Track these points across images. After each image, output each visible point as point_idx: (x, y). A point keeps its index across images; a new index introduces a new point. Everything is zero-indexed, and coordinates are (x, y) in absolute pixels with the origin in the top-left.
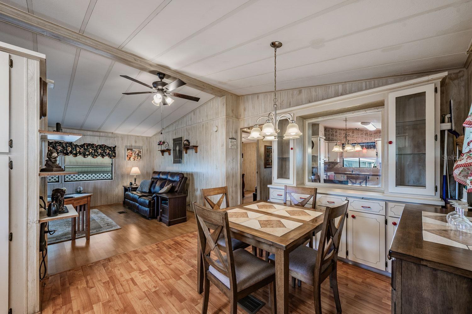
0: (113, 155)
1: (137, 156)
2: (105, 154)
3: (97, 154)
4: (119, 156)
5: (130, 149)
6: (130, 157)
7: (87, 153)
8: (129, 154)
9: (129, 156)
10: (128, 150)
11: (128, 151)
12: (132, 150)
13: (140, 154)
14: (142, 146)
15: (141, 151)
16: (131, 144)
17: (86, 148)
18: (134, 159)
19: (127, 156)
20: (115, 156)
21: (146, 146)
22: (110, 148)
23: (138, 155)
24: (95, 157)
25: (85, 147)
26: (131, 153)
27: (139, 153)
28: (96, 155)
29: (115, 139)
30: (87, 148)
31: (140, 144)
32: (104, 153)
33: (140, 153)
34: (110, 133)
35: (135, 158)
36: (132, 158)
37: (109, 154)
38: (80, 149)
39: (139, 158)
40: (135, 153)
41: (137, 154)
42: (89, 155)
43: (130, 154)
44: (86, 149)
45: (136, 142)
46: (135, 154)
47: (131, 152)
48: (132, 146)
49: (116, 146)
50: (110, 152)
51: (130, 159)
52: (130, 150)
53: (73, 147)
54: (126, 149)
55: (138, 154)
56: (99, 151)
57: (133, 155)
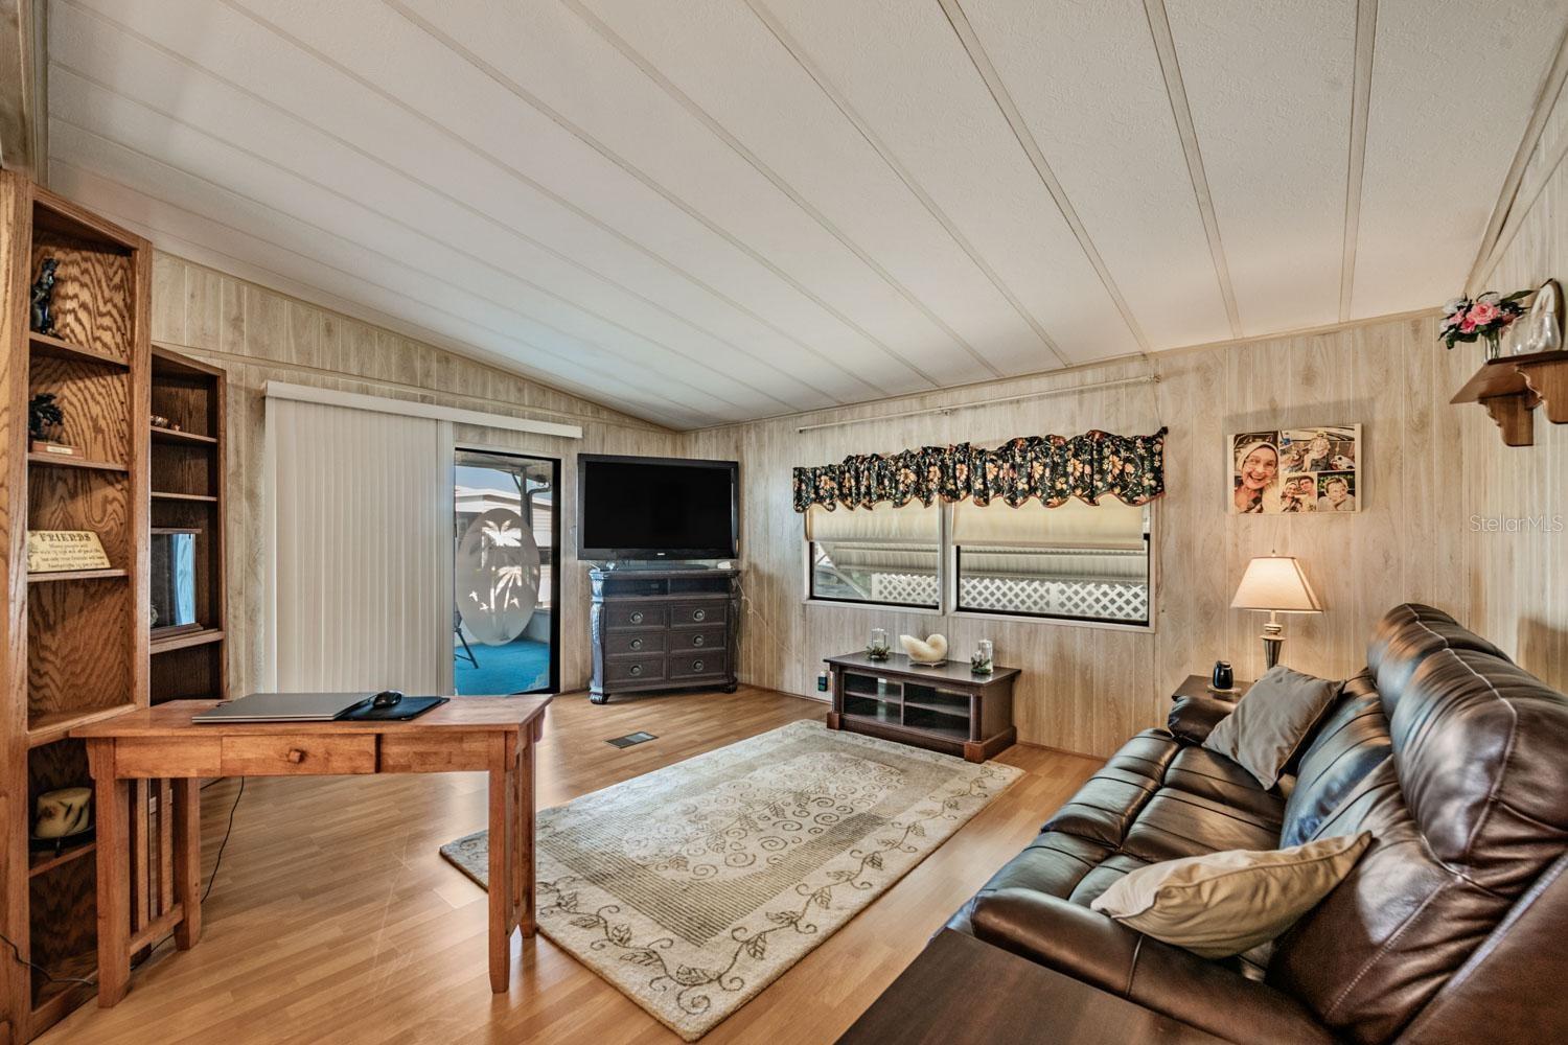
0: (1146, 482)
1: (1314, 475)
2: (1100, 484)
3: (1065, 487)
4: (1184, 486)
5: (1255, 437)
6: (1261, 490)
7: (1022, 485)
8: (1247, 469)
9: (1251, 484)
10: (1241, 440)
11: (1245, 452)
12: (1270, 438)
13: (1343, 464)
14: (1365, 394)
15: (1357, 434)
16: (1272, 401)
17: (1018, 460)
18: (1287, 503)
19: (1239, 482)
20: (1157, 491)
21: (1411, 394)
22: (1129, 444)
23: (1330, 466)
24: (1055, 500)
25: (1013, 457)
26: (1268, 464)
27: (1331, 453)
28: (1061, 494)
29: (1163, 387)
30: (1024, 458)
31: (1347, 385)
32: (1096, 477)
33: (1346, 451)
34: (1132, 358)
35: (1298, 490)
36: (1272, 498)
37: (1121, 484)
38: (1000, 468)
39: (1336, 489)
40: (1301, 459)
41: (1315, 464)
42: (1032, 490)
43: (1260, 469)
44: (1021, 466)
45: (1309, 378)
46: (1298, 464)
47: (1266, 455)
48: (1275, 412)
49: (1165, 430)
50: (1130, 468)
51: (1257, 500)
52: (1260, 443)
53: (974, 464)
54: (1231, 439)
55: (1326, 468)
56: (1075, 467)
57: (1284, 472)
